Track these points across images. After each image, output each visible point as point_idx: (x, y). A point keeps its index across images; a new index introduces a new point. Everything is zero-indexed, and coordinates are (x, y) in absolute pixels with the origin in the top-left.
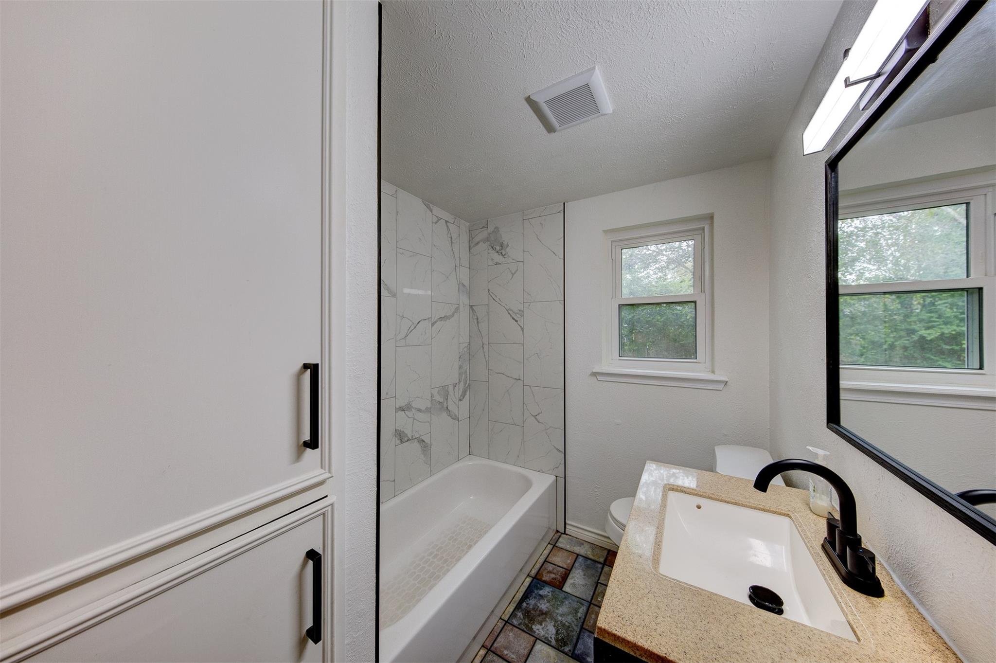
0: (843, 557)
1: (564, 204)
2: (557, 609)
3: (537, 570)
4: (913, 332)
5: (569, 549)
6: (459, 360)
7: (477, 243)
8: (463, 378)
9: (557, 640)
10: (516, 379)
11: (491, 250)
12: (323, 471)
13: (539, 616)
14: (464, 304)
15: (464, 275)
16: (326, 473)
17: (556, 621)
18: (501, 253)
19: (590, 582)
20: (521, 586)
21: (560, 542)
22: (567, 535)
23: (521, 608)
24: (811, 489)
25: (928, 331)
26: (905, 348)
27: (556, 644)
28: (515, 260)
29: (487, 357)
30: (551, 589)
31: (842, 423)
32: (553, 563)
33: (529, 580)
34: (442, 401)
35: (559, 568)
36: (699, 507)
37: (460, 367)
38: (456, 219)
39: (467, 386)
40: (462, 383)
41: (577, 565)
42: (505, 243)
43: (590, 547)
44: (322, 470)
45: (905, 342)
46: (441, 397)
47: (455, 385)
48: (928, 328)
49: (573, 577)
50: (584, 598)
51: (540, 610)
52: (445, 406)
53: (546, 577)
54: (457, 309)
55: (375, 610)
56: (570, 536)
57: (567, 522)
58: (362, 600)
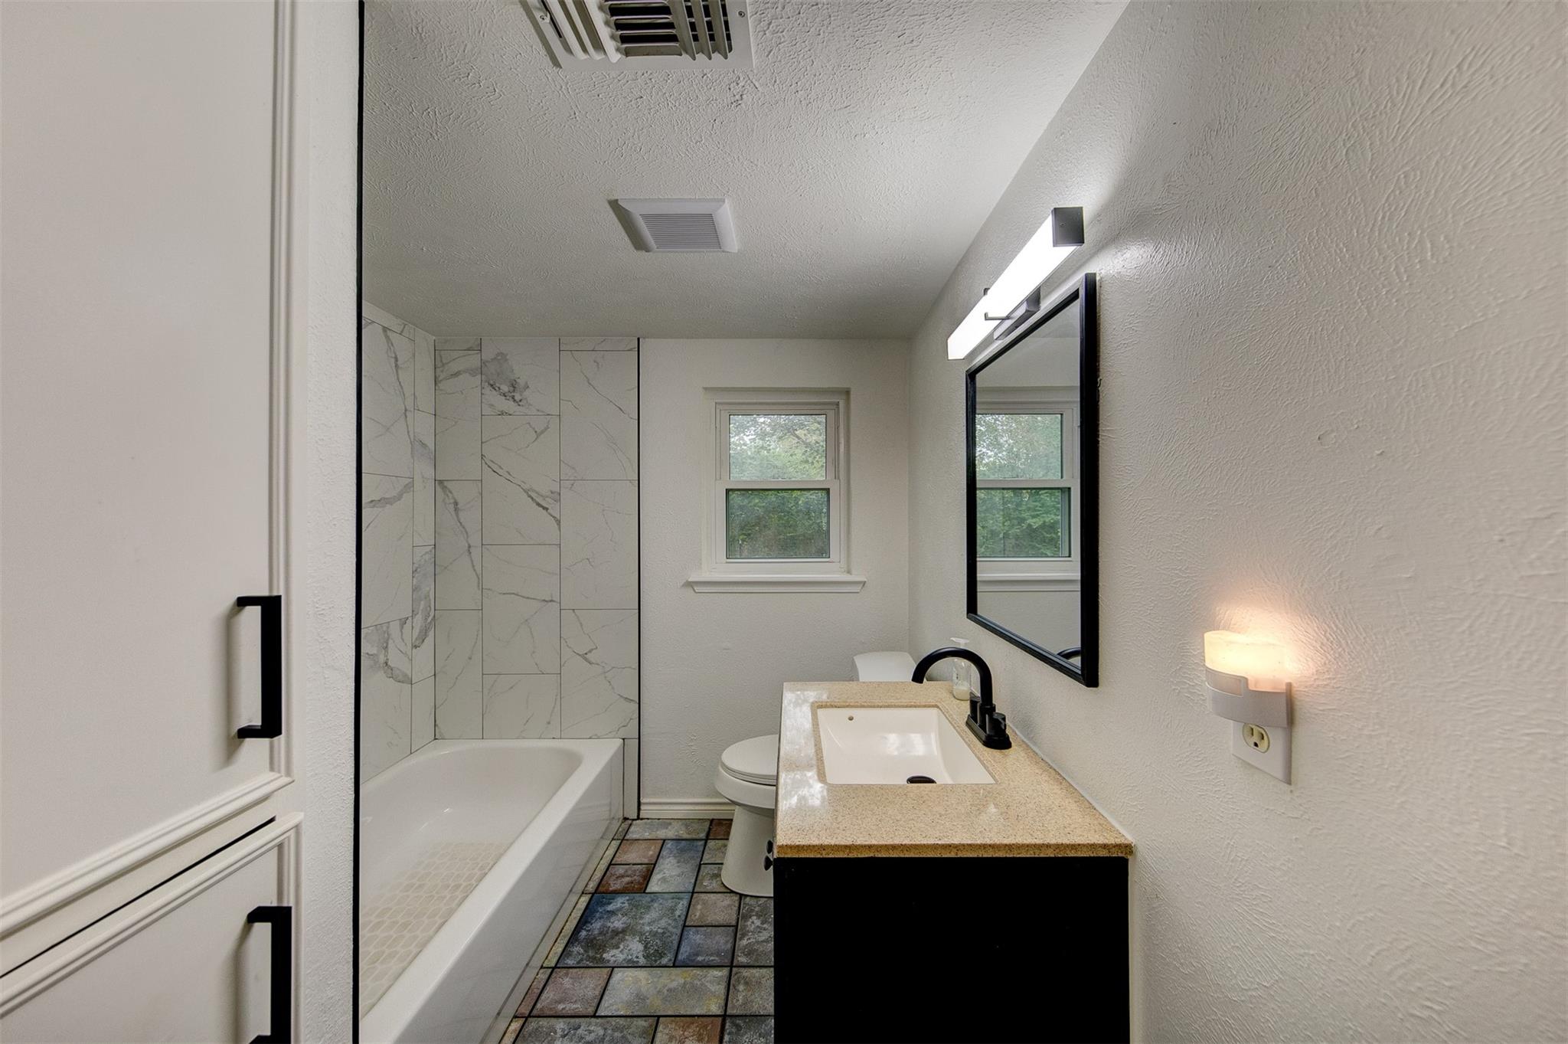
0: (983, 727)
1: (639, 339)
2: (641, 918)
3: (598, 881)
4: (1023, 520)
5: (649, 837)
6: (413, 577)
7: (457, 374)
8: (421, 608)
9: (646, 957)
10: (544, 600)
11: (488, 390)
12: (273, 775)
13: (612, 938)
14: (423, 477)
15: (423, 426)
16: (282, 776)
17: (642, 934)
18: (513, 397)
19: (689, 869)
20: (572, 912)
21: (632, 832)
22: (642, 819)
23: (577, 940)
24: (955, 678)
25: (1034, 520)
26: (1017, 538)
27: (648, 961)
28: (543, 412)
29: (478, 568)
30: (627, 898)
31: (979, 613)
32: (625, 863)
33: (585, 899)
34: (375, 652)
35: (635, 866)
36: (851, 719)
37: (415, 589)
38: (406, 326)
39: (430, 619)
40: (419, 618)
41: (664, 853)
42: (522, 382)
43: (682, 825)
44: (272, 773)
45: (1016, 530)
46: (372, 646)
47: (403, 622)
48: (1033, 517)
49: (661, 871)
50: (683, 889)
51: (613, 930)
52: (382, 658)
53: (615, 885)
54: (409, 487)
55: (352, 993)
56: (648, 819)
57: (642, 801)
58: (329, 983)
